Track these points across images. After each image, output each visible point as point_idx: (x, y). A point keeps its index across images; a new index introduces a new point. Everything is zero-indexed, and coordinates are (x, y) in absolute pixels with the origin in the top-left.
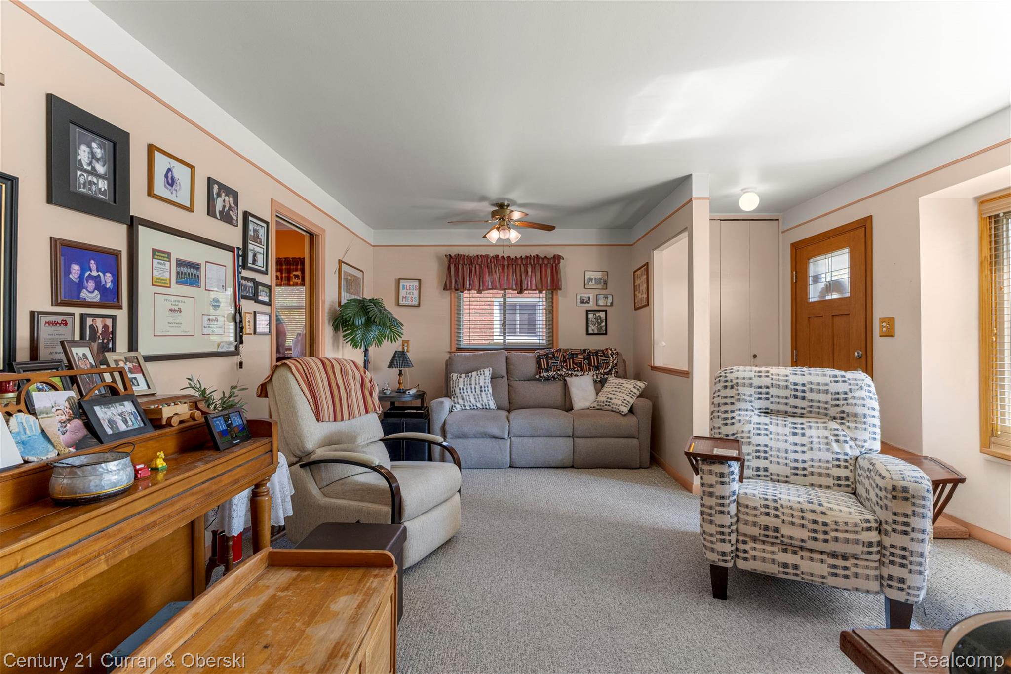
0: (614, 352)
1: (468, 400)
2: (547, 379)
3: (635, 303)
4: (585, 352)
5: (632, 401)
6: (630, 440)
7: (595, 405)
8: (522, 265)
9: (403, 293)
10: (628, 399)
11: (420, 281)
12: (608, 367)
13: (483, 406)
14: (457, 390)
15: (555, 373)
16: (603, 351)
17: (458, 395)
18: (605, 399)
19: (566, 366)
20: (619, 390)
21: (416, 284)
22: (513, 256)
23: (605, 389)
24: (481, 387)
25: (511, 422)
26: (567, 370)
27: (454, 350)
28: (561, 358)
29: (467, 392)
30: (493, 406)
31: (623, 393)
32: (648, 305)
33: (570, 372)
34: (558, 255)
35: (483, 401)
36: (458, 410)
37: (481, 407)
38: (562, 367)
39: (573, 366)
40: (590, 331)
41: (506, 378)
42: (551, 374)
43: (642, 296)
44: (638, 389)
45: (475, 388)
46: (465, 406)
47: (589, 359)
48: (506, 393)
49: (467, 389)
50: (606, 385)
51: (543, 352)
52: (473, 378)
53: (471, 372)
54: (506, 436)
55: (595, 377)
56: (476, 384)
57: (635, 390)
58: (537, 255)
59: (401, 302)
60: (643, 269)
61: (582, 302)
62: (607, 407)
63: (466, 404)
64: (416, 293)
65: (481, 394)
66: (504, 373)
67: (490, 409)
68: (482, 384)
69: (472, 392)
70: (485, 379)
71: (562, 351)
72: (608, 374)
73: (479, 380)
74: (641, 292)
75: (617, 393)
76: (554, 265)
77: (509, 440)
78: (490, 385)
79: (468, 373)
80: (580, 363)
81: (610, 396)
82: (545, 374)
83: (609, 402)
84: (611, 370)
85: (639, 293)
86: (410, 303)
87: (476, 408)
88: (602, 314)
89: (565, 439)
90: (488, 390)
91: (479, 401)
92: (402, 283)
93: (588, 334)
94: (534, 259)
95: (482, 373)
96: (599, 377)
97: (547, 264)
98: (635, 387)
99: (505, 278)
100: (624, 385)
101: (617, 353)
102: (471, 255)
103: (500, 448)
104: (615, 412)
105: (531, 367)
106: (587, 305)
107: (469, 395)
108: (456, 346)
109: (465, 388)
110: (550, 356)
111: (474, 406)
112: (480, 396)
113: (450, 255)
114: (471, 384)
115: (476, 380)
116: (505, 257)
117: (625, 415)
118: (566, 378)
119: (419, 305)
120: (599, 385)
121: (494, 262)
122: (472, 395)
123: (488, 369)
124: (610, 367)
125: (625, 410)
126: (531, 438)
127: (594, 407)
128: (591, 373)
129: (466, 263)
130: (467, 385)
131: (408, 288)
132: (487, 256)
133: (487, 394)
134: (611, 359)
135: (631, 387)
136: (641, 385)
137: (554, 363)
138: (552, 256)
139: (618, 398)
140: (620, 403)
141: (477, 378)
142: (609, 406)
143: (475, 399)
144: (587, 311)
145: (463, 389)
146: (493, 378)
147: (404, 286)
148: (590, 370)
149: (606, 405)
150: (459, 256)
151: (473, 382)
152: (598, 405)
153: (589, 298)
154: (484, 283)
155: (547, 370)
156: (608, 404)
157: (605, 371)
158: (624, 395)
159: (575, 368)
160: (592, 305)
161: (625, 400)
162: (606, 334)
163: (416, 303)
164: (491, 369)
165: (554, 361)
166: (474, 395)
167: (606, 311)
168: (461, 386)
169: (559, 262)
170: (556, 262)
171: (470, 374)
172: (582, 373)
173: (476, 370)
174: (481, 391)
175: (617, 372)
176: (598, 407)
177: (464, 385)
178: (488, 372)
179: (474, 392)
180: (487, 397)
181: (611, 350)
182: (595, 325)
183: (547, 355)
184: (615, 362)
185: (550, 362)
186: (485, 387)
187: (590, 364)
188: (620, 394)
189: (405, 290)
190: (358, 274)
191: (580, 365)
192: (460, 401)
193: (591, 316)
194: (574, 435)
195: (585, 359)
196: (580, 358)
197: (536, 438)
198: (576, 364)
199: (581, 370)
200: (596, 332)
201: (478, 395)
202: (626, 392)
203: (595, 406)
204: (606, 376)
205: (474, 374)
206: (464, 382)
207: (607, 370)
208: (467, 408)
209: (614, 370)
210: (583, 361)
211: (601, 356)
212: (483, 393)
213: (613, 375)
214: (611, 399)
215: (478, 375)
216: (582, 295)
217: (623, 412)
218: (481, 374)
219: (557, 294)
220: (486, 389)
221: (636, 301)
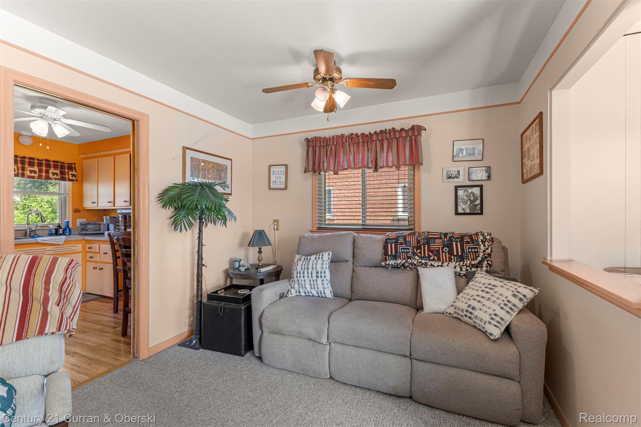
0: (488, 237)
1: (303, 285)
2: (396, 267)
3: (523, 174)
4: (445, 236)
5: (508, 318)
6: (504, 382)
7: (451, 310)
8: (378, 141)
9: (273, 178)
10: (502, 313)
11: (286, 166)
12: (477, 257)
13: (318, 293)
14: (295, 274)
15: (404, 261)
16: (471, 237)
17: (295, 279)
18: (465, 307)
19: (420, 253)
20: (487, 296)
21: (283, 169)
22: (367, 133)
23: (467, 290)
24: (317, 273)
25: (331, 324)
26: (421, 258)
27: (315, 229)
28: (414, 243)
29: (304, 277)
30: (329, 293)
31: (494, 302)
32: (541, 173)
33: (423, 261)
34: (418, 126)
35: (318, 288)
36: (293, 295)
37: (316, 295)
38: (414, 254)
39: (428, 254)
40: (460, 211)
41: (350, 263)
42: (399, 261)
43: (533, 163)
44: (521, 300)
45: (312, 273)
46: (300, 292)
47: (450, 246)
48: (349, 280)
49: (304, 273)
50: (471, 283)
51: (392, 235)
52: (311, 262)
53: (311, 255)
54: (324, 341)
55: (458, 269)
56: (313, 268)
57: (515, 301)
58: (393, 128)
59: (272, 186)
60: (534, 125)
61: (449, 178)
62: (467, 319)
63: (301, 290)
64: (283, 177)
65: (316, 281)
66: (349, 256)
67: (326, 297)
68: (319, 269)
69: (308, 277)
70: (322, 264)
71: (417, 234)
72: (477, 267)
73: (316, 264)
74: (531, 158)
75: (484, 301)
76: (413, 137)
77: (328, 346)
78: (328, 271)
79: (308, 256)
80: (438, 251)
81: (474, 303)
82: (392, 262)
83: (471, 313)
84: (481, 262)
85: (528, 159)
86: (278, 186)
87: (311, 295)
88: (476, 191)
89: (399, 358)
90: (325, 277)
91: (314, 288)
92: (273, 169)
93: (457, 213)
94: (390, 133)
95: (321, 257)
96: (464, 269)
97: (405, 137)
98: (514, 295)
99: (361, 156)
100: (496, 289)
101: (492, 240)
102: (327, 137)
103: (316, 354)
104: (480, 330)
105: (376, 252)
106: (456, 180)
107: (305, 281)
108: (317, 226)
109: (302, 272)
110: (401, 240)
111: (309, 293)
112: (315, 283)
113: (307, 139)
114: (308, 269)
115: (313, 265)
116: (359, 134)
117: (495, 340)
118: (419, 268)
119: (286, 188)
120: (463, 280)
121: (349, 141)
122: (307, 280)
123: (327, 253)
124: (479, 259)
125: (497, 332)
126: (355, 349)
127: (450, 314)
128: (452, 264)
129: (322, 145)
130: (304, 268)
131: (277, 173)
132: (342, 135)
133: (323, 281)
134: (482, 247)
135: (509, 294)
136: (528, 292)
137: (404, 249)
138: (410, 127)
139: (484, 308)
140: (487, 318)
141: (315, 261)
142: (470, 318)
143: (311, 285)
144: (456, 188)
145: (300, 273)
146: (334, 261)
147: (274, 171)
148: (450, 260)
149: (466, 316)
150: (316, 139)
151: (310, 266)
152: (455, 313)
153: (459, 172)
154: (339, 163)
155: (395, 258)
156: (469, 315)
157: (473, 263)
158: (495, 306)
159: (430, 256)
160: (462, 180)
161: (496, 315)
162: (481, 213)
163: (283, 186)
164: (331, 253)
165: (404, 246)
166: (310, 281)
167: (481, 187)
168: (299, 269)
169: (419, 134)
170: (416, 134)
171: (309, 257)
172: (440, 264)
173: (317, 253)
174: (317, 277)
175: (490, 265)
176: (455, 315)
177: (302, 269)
178: (326, 257)
179: (310, 278)
180: (323, 284)
181: (483, 235)
182: (466, 203)
183: (397, 239)
184: (488, 251)
185: (400, 247)
186: (321, 273)
187: (451, 252)
188: (488, 304)
189: (275, 175)
190: (228, 163)
191: (437, 253)
192: (296, 286)
193: (461, 193)
194: (412, 357)
195: (444, 246)
196: (437, 245)
197: (361, 350)
198: (432, 251)
199: (439, 260)
200: (468, 211)
201: (313, 281)
202: (499, 301)
203: (452, 312)
204: (474, 269)
205: (313, 257)
206: (302, 265)
207: (476, 262)
208: (302, 294)
209: (485, 263)
210: (442, 248)
211: (468, 242)
212: (319, 280)
213: (484, 269)
214: (474, 308)
215: (316, 259)
216: (450, 169)
217: (491, 334)
218: (319, 258)
219: (419, 170)
220: (323, 275)
221: (525, 171)
